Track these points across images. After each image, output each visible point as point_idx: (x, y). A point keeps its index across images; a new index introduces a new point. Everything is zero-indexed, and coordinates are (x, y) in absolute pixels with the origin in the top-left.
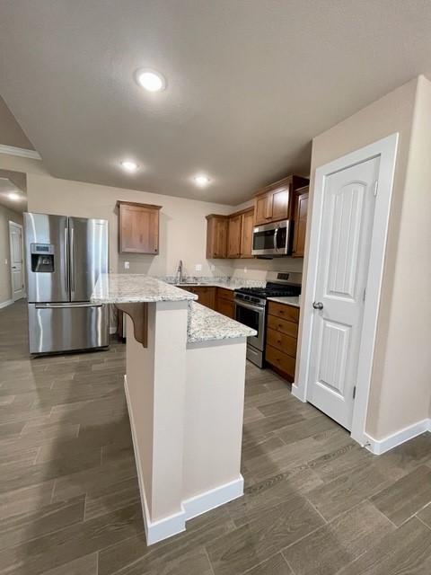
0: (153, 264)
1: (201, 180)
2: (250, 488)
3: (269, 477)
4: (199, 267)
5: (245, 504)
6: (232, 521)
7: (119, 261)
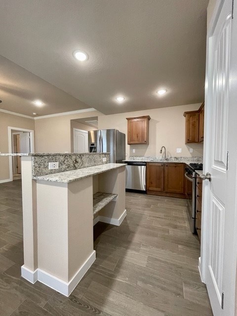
0: (148, 150)
1: (161, 92)
2: (75, 298)
3: (91, 303)
4: (179, 151)
5: (61, 302)
6: (46, 302)
7: (130, 149)
